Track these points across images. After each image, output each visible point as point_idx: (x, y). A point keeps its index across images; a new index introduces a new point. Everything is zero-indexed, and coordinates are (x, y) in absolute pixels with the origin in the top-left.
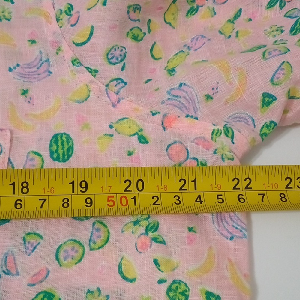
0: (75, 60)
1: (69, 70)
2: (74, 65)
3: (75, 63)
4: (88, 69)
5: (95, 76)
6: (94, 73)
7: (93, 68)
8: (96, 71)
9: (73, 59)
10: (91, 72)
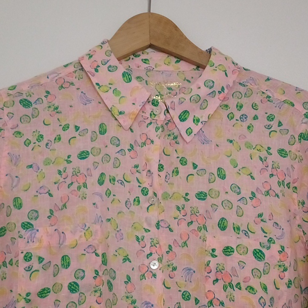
0: (300, 225)
1: (296, 227)
2: (298, 227)
3: (299, 226)
4: (303, 231)
5: (304, 235)
6: (304, 234)
7: (305, 232)
8: (306, 234)
9: (299, 225)
10: (303, 233)
